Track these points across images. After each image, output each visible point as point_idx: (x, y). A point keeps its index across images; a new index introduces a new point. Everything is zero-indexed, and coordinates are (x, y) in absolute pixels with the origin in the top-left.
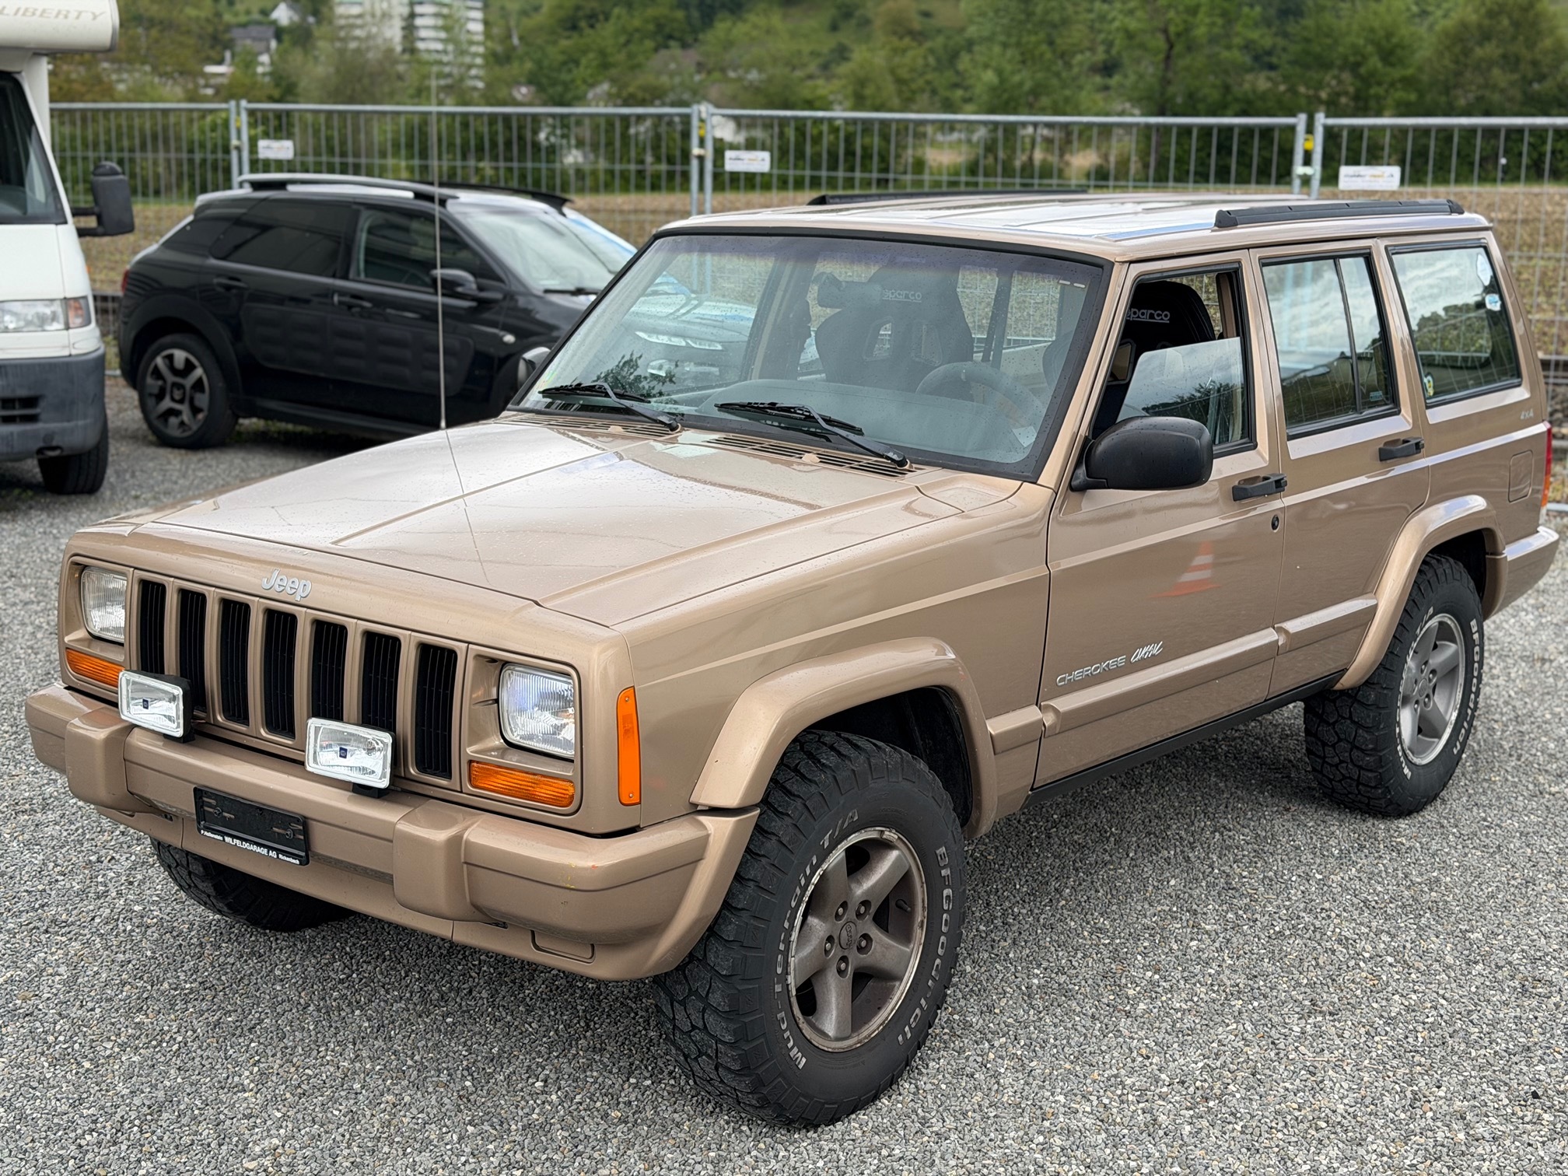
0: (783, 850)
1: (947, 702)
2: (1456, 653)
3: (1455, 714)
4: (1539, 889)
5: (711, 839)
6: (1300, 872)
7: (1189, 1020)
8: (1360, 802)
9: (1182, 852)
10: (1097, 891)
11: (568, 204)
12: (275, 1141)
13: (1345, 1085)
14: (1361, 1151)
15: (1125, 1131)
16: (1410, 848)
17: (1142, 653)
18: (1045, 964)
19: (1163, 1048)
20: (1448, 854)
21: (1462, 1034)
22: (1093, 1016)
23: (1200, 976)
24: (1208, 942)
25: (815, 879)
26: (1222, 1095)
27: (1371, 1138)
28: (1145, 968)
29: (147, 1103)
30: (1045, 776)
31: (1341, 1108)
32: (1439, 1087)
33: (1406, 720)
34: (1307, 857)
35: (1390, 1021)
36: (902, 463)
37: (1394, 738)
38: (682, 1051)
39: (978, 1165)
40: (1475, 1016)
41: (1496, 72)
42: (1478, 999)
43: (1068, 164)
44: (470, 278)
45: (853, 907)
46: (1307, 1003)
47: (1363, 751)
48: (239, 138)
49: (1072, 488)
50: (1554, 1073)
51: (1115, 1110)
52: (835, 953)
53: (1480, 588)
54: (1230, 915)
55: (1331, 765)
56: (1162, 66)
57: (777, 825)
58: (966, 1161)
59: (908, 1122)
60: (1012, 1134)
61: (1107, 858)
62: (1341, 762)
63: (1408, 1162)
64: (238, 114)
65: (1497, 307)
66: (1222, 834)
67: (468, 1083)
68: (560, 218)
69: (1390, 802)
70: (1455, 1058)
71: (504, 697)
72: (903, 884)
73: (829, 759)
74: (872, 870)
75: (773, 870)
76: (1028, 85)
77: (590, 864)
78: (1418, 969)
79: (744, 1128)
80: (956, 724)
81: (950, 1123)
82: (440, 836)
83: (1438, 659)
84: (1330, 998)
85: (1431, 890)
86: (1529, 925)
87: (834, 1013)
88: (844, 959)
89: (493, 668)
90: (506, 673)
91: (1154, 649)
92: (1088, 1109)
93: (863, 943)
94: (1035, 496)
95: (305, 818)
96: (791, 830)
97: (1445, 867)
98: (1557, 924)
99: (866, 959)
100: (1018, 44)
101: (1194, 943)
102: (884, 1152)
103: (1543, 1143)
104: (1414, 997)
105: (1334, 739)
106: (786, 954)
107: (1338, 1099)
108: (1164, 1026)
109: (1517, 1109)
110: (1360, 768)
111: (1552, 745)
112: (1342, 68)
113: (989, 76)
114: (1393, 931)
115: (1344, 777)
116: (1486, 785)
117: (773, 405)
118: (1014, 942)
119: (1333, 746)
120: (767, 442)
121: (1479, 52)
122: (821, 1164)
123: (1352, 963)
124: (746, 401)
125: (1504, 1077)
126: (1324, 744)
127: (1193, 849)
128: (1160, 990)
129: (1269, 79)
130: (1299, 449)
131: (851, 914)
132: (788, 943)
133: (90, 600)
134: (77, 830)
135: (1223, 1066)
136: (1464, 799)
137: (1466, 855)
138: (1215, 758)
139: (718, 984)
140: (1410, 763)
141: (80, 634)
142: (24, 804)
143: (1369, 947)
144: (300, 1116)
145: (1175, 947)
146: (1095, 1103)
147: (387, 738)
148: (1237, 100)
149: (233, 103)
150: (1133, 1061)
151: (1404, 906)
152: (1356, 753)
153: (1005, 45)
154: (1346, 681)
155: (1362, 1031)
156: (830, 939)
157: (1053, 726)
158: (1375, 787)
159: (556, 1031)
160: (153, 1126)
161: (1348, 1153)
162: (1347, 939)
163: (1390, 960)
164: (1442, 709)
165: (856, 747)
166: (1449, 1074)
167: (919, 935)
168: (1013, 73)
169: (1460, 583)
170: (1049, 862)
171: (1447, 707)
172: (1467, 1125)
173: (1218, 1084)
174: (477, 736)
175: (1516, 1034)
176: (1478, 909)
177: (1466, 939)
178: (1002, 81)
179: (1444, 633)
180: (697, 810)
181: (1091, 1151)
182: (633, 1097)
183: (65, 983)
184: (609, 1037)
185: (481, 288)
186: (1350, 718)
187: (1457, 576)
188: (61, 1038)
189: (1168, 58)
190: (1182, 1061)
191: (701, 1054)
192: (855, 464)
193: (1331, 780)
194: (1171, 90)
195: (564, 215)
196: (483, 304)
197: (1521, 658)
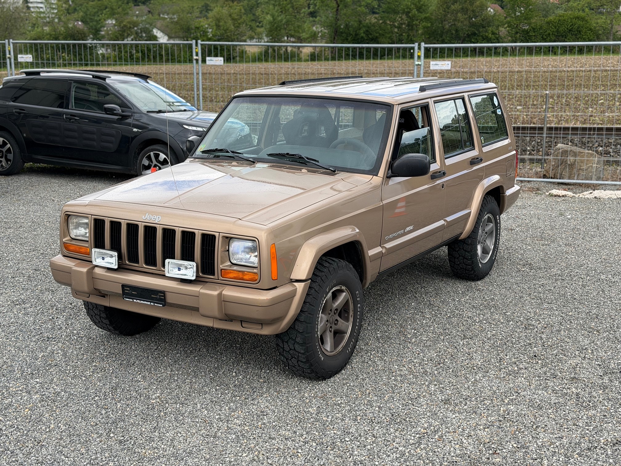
0: (316, 293)
1: (357, 246)
2: (492, 227)
3: (493, 246)
4: (525, 299)
5: (298, 290)
6: (451, 298)
7: (429, 343)
8: (466, 276)
9: (413, 295)
10: (390, 308)
11: (149, 78)
12: (158, 395)
13: (479, 357)
14: (488, 374)
15: (418, 374)
16: (483, 290)
17: (408, 229)
18: (380, 330)
19: (423, 351)
20: (495, 291)
21: (510, 341)
22: (399, 344)
23: (429, 330)
24: (428, 320)
25: (324, 302)
26: (444, 362)
27: (490, 371)
28: (412, 329)
29: (111, 387)
30: (382, 269)
31: (479, 363)
32: (507, 356)
33: (479, 248)
34: (452, 294)
35: (488, 339)
36: (334, 171)
37: (476, 254)
38: (285, 357)
39: (377, 386)
40: (513, 336)
41: (459, 15)
42: (514, 331)
43: (301, 52)
44: (119, 108)
45: (333, 311)
46: (462, 336)
47: (467, 259)
48: (10, 54)
49: (387, 177)
50: (539, 350)
51: (413, 369)
52: (329, 325)
53: (499, 205)
54: (433, 312)
55: (457, 265)
56: (335, 13)
57: (315, 285)
58: (373, 385)
59: (352, 376)
60: (385, 377)
61: (390, 298)
62: (460, 263)
63: (502, 376)
64: (9, 45)
65: (500, 113)
66: (424, 289)
67: (211, 375)
68: (146, 84)
69: (475, 276)
70: (510, 348)
71: (231, 249)
72: (346, 304)
73: (327, 265)
74: (338, 299)
75: (314, 299)
76: (284, 21)
77: (265, 298)
78: (493, 324)
79: (303, 381)
80: (360, 253)
81: (365, 375)
82: (215, 293)
83: (487, 229)
84: (469, 334)
85: (492, 301)
86: (524, 310)
87: (329, 344)
88: (331, 327)
89: (227, 240)
90: (231, 242)
91: (411, 228)
92: (405, 369)
93: (336, 322)
94: (377, 180)
95: (164, 291)
96: (318, 286)
97: (495, 295)
98: (532, 309)
99: (337, 327)
100: (279, 5)
101: (424, 321)
102: (348, 385)
103: (540, 369)
104: (494, 332)
105: (458, 256)
106: (317, 324)
107: (478, 360)
108: (421, 345)
109: (531, 360)
110: (466, 265)
111: (520, 256)
112: (403, 13)
113: (269, 17)
114: (483, 314)
115: (461, 268)
116: (502, 269)
117: (288, 154)
118: (369, 325)
119: (458, 258)
120: (288, 166)
121: (453, 7)
122: (330, 389)
123: (473, 324)
124: (278, 153)
125: (525, 352)
126: (455, 258)
127: (416, 294)
128: (418, 335)
129: (376, 18)
130: (448, 162)
131: (332, 313)
132: (318, 322)
133: (71, 227)
134: (40, 309)
135: (442, 354)
136: (496, 274)
137: (501, 290)
138: (415, 266)
139: (299, 335)
140: (481, 262)
141: (68, 238)
142: (16, 302)
143: (477, 319)
144: (162, 387)
145: (419, 323)
146: (407, 367)
147: (194, 264)
148: (364, 26)
149: (7, 41)
150: (415, 355)
151: (485, 307)
152: (465, 260)
153: (274, 5)
154: (462, 237)
155: (481, 342)
156: (327, 321)
157: (385, 253)
158: (471, 271)
159: (233, 359)
160: (116, 394)
161: (484, 375)
162: (470, 317)
163: (485, 322)
164: (489, 245)
165: (334, 261)
166: (509, 352)
167: (351, 319)
168: (278, 16)
169: (493, 204)
170: (372, 300)
171: (490, 245)
172: (517, 365)
173: (442, 360)
174: (222, 263)
175: (526, 340)
176: (507, 306)
177: (506, 315)
178: (274, 19)
179: (489, 220)
180: (292, 281)
181: (409, 380)
182: (265, 375)
183: (62, 355)
184: (250, 360)
185: (123, 111)
186: (463, 249)
187: (493, 202)
188: (71, 371)
189: (337, 10)
190: (429, 354)
191: (292, 358)
192: (319, 172)
193: (457, 270)
194: (339, 22)
195: (148, 83)
196: (124, 117)
197: (505, 229)
